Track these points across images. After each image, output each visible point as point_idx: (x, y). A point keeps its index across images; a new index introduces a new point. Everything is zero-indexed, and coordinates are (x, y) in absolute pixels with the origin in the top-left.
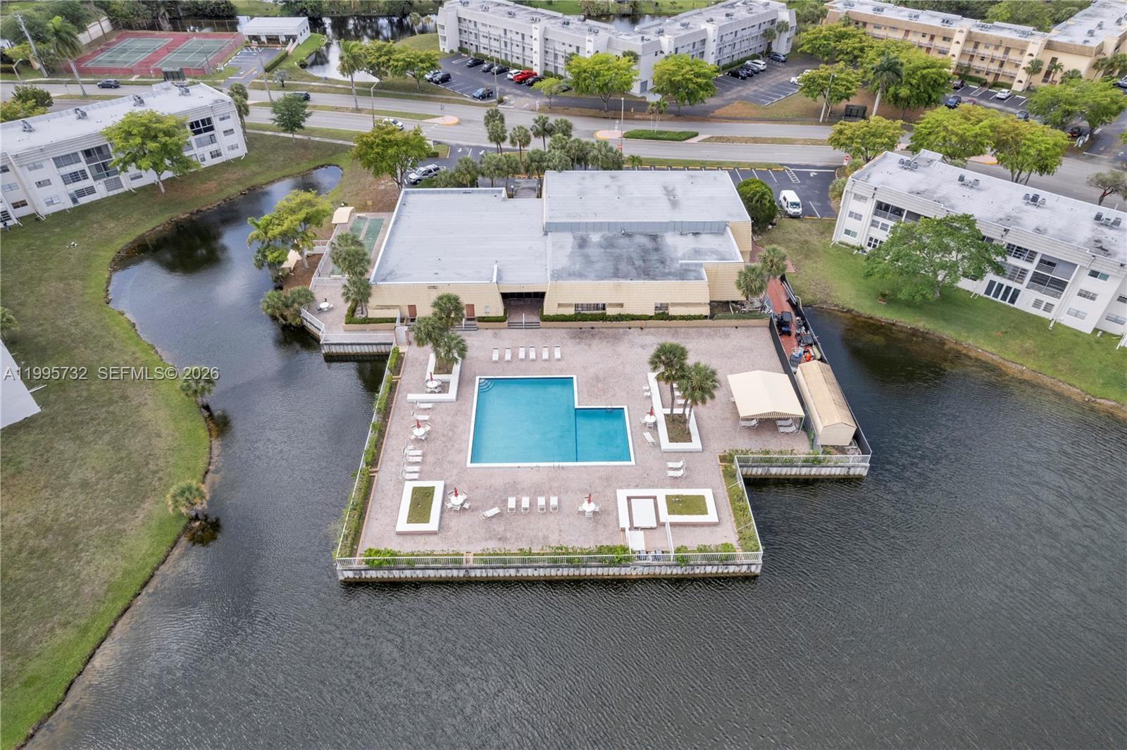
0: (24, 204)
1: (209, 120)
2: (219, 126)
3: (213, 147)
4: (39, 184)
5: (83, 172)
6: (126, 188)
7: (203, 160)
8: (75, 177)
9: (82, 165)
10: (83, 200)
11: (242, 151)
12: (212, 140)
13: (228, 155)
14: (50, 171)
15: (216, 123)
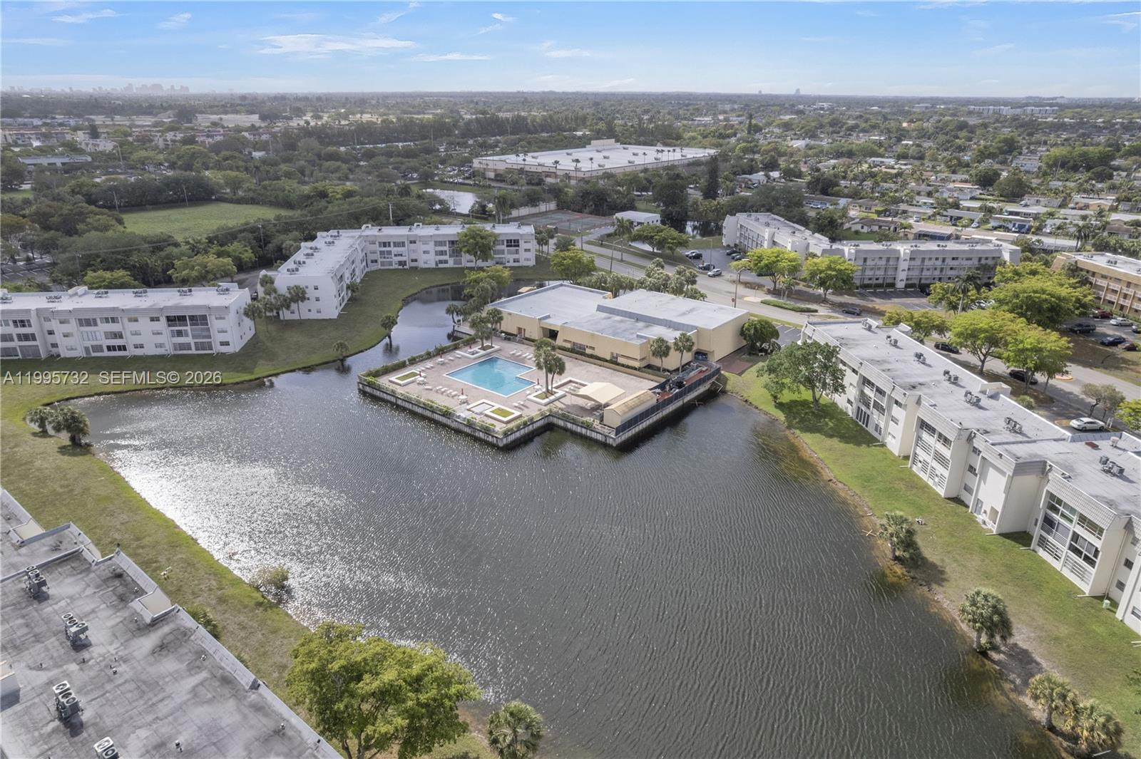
0: (416, 261)
1: (518, 241)
2: (523, 245)
3: (516, 256)
4: (425, 252)
5: (446, 251)
6: (463, 265)
7: (508, 262)
8: (442, 253)
9: (446, 248)
10: (441, 266)
11: (532, 263)
12: (517, 252)
13: (523, 263)
14: (431, 247)
15: (521, 243)
